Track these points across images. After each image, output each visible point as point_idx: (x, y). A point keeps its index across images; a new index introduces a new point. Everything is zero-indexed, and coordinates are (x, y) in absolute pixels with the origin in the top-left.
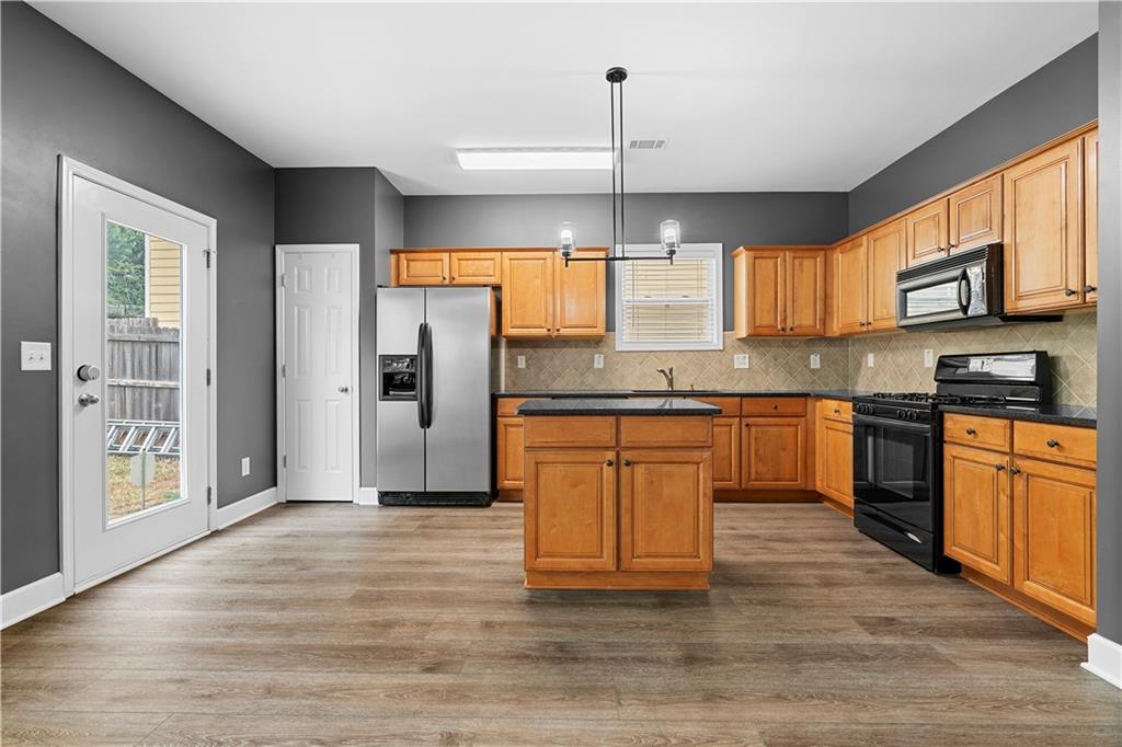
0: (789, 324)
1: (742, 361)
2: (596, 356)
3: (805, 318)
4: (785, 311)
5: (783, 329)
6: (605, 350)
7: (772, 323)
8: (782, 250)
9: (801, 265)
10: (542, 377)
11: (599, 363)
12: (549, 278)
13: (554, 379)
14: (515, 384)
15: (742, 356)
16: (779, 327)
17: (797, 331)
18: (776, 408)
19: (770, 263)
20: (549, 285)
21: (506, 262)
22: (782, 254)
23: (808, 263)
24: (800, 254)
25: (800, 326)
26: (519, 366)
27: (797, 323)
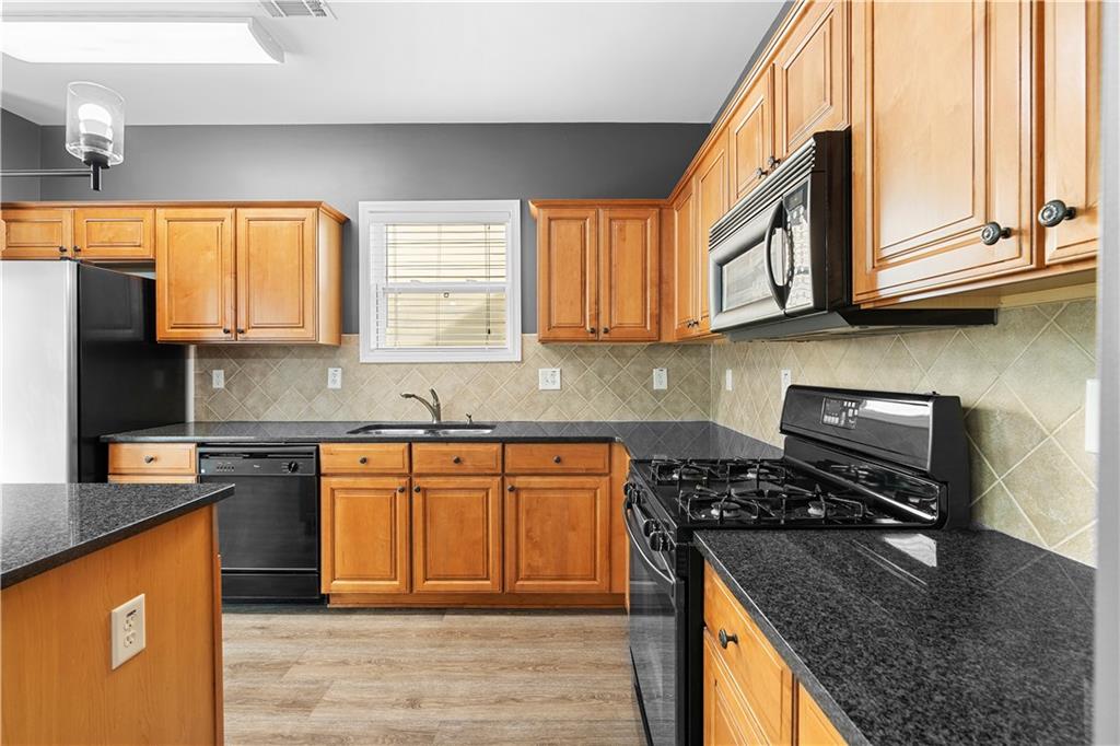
0: (604, 324)
1: (550, 377)
2: (331, 370)
3: (629, 313)
4: (597, 302)
5: (593, 331)
6: (343, 361)
7: (577, 320)
8: (592, 206)
9: (621, 230)
10: (250, 402)
11: (334, 381)
12: (229, 250)
13: (267, 406)
14: (209, 412)
15: (550, 370)
16: (588, 329)
17: (615, 333)
18: (558, 461)
19: (575, 227)
20: (229, 260)
21: (162, 224)
22: (592, 213)
23: (632, 228)
24: (618, 213)
25: (620, 326)
26: (215, 386)
27: (615, 322)
